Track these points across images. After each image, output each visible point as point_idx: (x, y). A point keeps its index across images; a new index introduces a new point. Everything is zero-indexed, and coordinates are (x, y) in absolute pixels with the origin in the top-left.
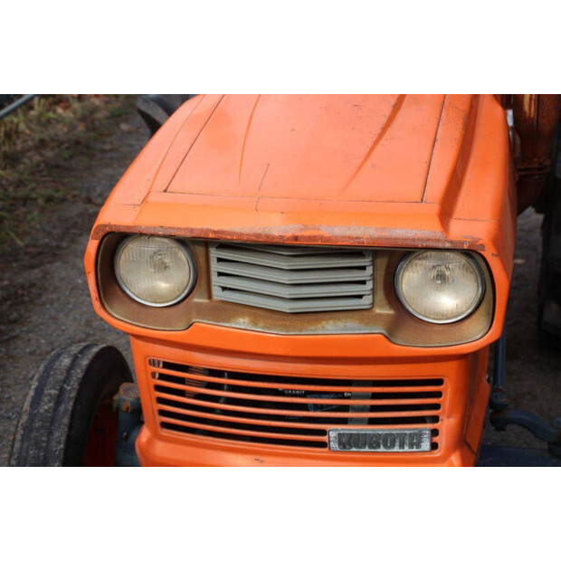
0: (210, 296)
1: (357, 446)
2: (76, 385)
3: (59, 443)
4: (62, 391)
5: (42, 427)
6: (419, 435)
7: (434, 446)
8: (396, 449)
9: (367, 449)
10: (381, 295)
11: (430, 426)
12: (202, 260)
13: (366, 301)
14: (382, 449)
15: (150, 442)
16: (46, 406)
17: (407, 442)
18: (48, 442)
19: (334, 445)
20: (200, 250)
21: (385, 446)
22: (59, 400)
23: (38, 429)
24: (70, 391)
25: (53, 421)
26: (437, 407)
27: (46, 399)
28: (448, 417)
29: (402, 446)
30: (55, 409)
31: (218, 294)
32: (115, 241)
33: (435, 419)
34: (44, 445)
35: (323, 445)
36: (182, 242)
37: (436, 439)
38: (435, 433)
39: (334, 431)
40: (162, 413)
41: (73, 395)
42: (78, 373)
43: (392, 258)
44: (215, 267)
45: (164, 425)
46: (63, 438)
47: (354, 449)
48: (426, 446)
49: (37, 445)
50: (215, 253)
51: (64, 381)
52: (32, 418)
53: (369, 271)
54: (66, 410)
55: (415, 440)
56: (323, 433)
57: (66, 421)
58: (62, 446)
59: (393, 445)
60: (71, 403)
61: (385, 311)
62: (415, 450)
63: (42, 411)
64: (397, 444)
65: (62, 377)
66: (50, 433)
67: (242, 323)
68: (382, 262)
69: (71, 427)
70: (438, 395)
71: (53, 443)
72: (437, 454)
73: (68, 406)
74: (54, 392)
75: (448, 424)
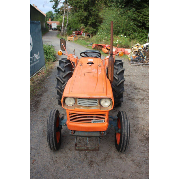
0: (77, 104)
2: (55, 115)
6: (103, 121)
7: (104, 122)
10: (99, 104)
11: (104, 119)
13: (97, 105)
15: (68, 123)
16: (51, 118)
17: (101, 121)
19: (92, 122)
20: (76, 99)
22: (53, 117)
25: (52, 120)
26: (105, 117)
30: (53, 118)
35: (91, 122)
36: (74, 98)
38: (104, 120)
40: (71, 119)
42: (55, 113)
43: (100, 99)
44: (78, 101)
47: (95, 123)
48: (103, 122)
49: (51, 123)
50: (78, 99)
52: (50, 119)
53: (97, 101)
56: (91, 121)
57: (54, 120)
58: (54, 123)
61: (99, 106)
66: (52, 121)
67: (82, 108)
68: (99, 100)
73: (54, 118)
74: (52, 116)
75: (106, 119)
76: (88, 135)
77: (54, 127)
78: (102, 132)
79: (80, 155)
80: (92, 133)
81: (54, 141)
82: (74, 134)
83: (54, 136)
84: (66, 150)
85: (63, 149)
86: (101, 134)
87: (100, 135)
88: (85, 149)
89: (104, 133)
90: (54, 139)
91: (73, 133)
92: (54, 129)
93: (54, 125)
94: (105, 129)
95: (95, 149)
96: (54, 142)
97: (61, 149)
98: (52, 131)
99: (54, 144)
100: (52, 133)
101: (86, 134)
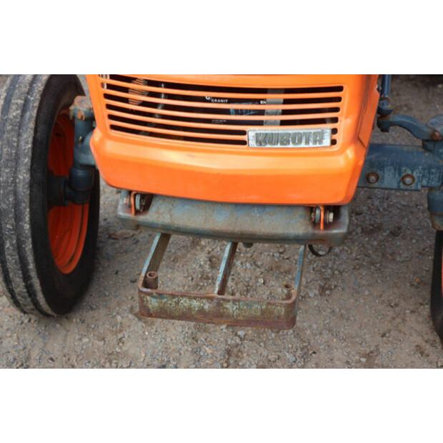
1: (271, 143)
2: (38, 97)
3: (27, 143)
4: (26, 101)
5: (12, 129)
6: (322, 134)
7: (334, 142)
8: (303, 145)
9: (279, 146)
11: (330, 126)
14: (291, 145)
15: (102, 141)
16: (14, 113)
17: (312, 139)
18: (18, 142)
19: (252, 143)
21: (294, 143)
22: (24, 108)
23: (9, 132)
24: (34, 101)
25: (21, 125)
26: (337, 110)
27: (14, 107)
28: (346, 118)
29: (307, 142)
30: (22, 116)
33: (335, 120)
34: (15, 144)
35: (244, 143)
37: (335, 137)
38: (334, 131)
39: (252, 131)
40: (111, 117)
41: (36, 104)
45: (113, 127)
46: (30, 140)
47: (268, 146)
48: (327, 142)
49: (9, 143)
51: (28, 93)
52: (4, 122)
54: (31, 117)
55: (318, 138)
56: (244, 133)
57: (32, 125)
58: (30, 146)
59: (300, 142)
60: (35, 111)
62: (318, 145)
63: (11, 117)
64: (304, 141)
65: (26, 90)
66: (19, 135)
69: (36, 130)
70: (339, 99)
71: (22, 143)
72: (335, 148)
73: (32, 113)
74: (20, 102)
75: (345, 123)
76: (230, 229)
77: (32, 170)
78: (319, 213)
79: (194, 352)
80: (256, 213)
81: (30, 258)
82: (141, 218)
83: (27, 226)
84: (119, 318)
85: (103, 311)
86: (315, 224)
87: (310, 230)
88: (201, 311)
89: (331, 216)
90: (28, 246)
91: (137, 212)
92: (31, 186)
93: (27, 160)
94: (339, 193)
95: (263, 312)
96: (31, 266)
97: (92, 309)
98: (15, 193)
99: (33, 274)
100: (16, 205)
101: (220, 221)
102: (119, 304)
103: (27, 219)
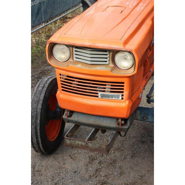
0: (73, 60)
1: (105, 97)
2: (48, 85)
3: (42, 97)
4: (44, 86)
5: (39, 93)
6: (119, 96)
7: (122, 99)
8: (114, 98)
9: (107, 98)
10: (111, 61)
11: (121, 94)
12: (71, 51)
13: (107, 63)
14: (110, 98)
15: (59, 94)
16: (40, 88)
17: (116, 97)
18: (40, 96)
19: (100, 97)
20: (71, 48)
21: (111, 98)
22: (43, 88)
23: (38, 94)
24: (46, 86)
25: (41, 92)
26: (123, 89)
27: (40, 87)
28: (126, 92)
29: (115, 98)
30: (42, 90)
31: (75, 59)
32: (53, 45)
33: (123, 92)
34: (39, 97)
35: (97, 97)
36: (67, 46)
37: (123, 97)
38: (123, 95)
39: (100, 93)
40: (62, 87)
41: (47, 87)
42: (49, 82)
43: (114, 52)
44: (74, 53)
45: (63, 90)
46: (43, 96)
47: (104, 98)
48: (120, 98)
49: (37, 97)
50: (74, 49)
51: (45, 84)
52: (37, 91)
53: (108, 55)
54: (45, 90)
55: (118, 97)
56: (97, 94)
57: (44, 92)
58: (43, 98)
59: (113, 98)
60: (46, 89)
61: (112, 65)
62: (118, 99)
63: (39, 90)
64: (114, 97)
65: (45, 83)
66: (40, 95)
67: (79, 66)
68: (111, 54)
69: (45, 94)
70: (123, 86)
71: (41, 97)
72: (123, 100)
73: (45, 89)
74: (42, 86)
75: (126, 93)
76: (94, 123)
77: (42, 105)
78: (120, 120)
81: (39, 132)
82: (69, 119)
83: (39, 121)
84: (65, 157)
85: (61, 155)
87: (117, 126)
89: (123, 122)
90: (38, 128)
91: (68, 117)
92: (41, 110)
93: (41, 102)
94: (124, 114)
95: (99, 147)
96: (39, 134)
97: (57, 154)
98: (37, 112)
99: (39, 137)
100: (36, 115)
101: (91, 121)
102: (66, 154)
103: (39, 119)
